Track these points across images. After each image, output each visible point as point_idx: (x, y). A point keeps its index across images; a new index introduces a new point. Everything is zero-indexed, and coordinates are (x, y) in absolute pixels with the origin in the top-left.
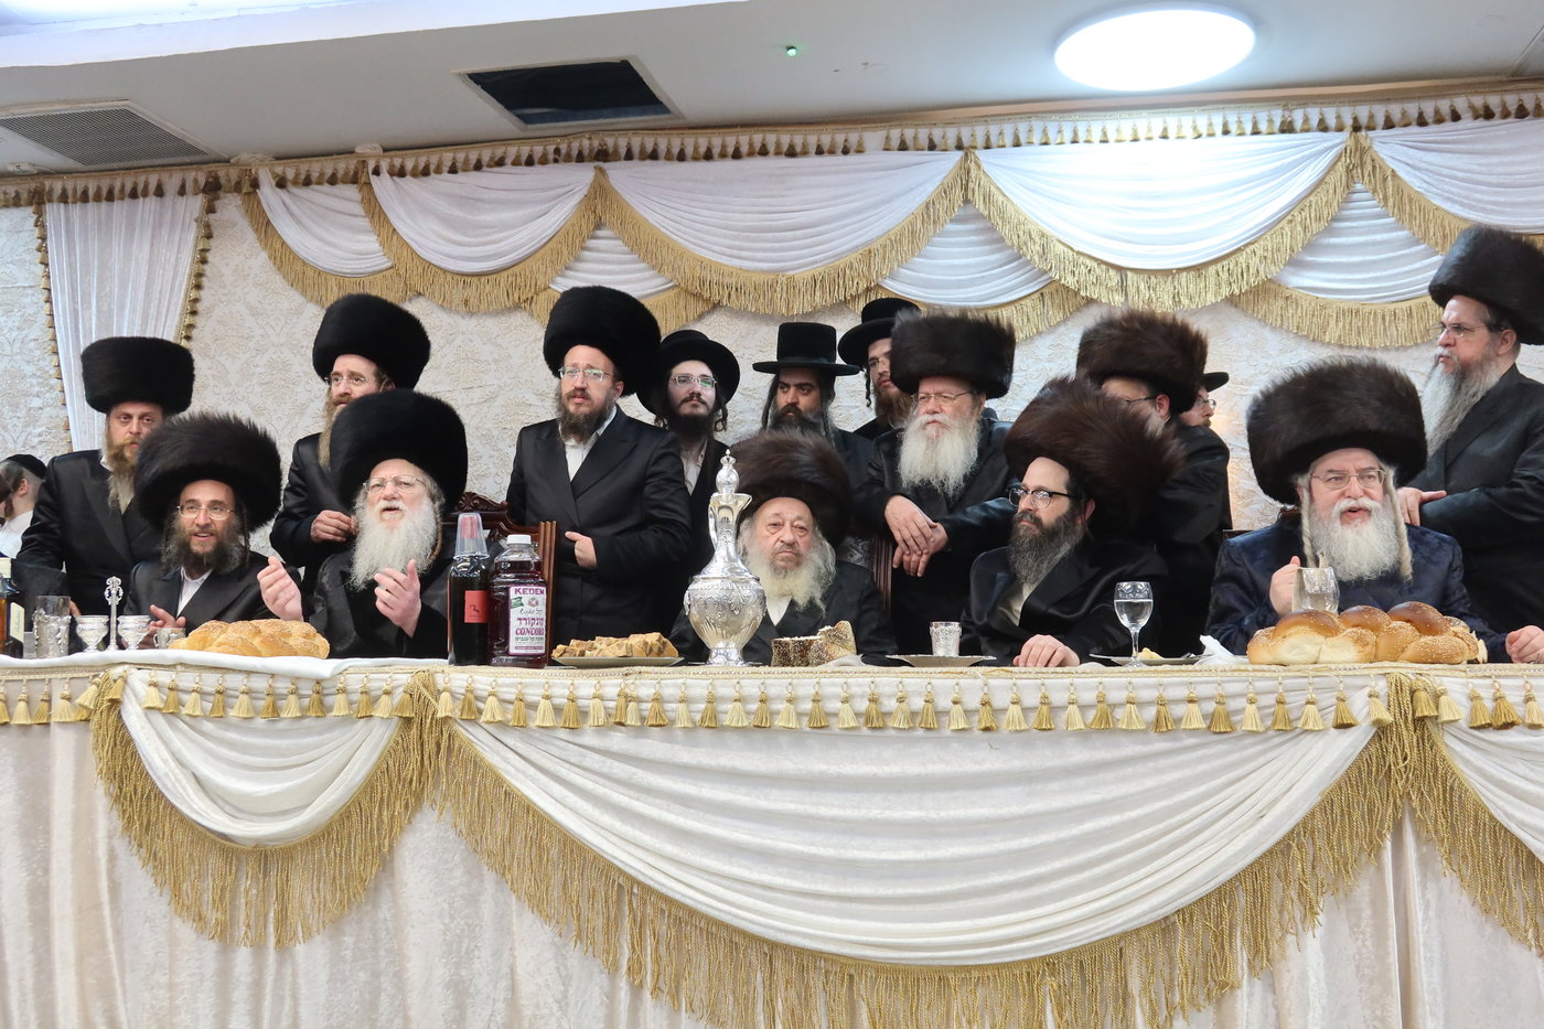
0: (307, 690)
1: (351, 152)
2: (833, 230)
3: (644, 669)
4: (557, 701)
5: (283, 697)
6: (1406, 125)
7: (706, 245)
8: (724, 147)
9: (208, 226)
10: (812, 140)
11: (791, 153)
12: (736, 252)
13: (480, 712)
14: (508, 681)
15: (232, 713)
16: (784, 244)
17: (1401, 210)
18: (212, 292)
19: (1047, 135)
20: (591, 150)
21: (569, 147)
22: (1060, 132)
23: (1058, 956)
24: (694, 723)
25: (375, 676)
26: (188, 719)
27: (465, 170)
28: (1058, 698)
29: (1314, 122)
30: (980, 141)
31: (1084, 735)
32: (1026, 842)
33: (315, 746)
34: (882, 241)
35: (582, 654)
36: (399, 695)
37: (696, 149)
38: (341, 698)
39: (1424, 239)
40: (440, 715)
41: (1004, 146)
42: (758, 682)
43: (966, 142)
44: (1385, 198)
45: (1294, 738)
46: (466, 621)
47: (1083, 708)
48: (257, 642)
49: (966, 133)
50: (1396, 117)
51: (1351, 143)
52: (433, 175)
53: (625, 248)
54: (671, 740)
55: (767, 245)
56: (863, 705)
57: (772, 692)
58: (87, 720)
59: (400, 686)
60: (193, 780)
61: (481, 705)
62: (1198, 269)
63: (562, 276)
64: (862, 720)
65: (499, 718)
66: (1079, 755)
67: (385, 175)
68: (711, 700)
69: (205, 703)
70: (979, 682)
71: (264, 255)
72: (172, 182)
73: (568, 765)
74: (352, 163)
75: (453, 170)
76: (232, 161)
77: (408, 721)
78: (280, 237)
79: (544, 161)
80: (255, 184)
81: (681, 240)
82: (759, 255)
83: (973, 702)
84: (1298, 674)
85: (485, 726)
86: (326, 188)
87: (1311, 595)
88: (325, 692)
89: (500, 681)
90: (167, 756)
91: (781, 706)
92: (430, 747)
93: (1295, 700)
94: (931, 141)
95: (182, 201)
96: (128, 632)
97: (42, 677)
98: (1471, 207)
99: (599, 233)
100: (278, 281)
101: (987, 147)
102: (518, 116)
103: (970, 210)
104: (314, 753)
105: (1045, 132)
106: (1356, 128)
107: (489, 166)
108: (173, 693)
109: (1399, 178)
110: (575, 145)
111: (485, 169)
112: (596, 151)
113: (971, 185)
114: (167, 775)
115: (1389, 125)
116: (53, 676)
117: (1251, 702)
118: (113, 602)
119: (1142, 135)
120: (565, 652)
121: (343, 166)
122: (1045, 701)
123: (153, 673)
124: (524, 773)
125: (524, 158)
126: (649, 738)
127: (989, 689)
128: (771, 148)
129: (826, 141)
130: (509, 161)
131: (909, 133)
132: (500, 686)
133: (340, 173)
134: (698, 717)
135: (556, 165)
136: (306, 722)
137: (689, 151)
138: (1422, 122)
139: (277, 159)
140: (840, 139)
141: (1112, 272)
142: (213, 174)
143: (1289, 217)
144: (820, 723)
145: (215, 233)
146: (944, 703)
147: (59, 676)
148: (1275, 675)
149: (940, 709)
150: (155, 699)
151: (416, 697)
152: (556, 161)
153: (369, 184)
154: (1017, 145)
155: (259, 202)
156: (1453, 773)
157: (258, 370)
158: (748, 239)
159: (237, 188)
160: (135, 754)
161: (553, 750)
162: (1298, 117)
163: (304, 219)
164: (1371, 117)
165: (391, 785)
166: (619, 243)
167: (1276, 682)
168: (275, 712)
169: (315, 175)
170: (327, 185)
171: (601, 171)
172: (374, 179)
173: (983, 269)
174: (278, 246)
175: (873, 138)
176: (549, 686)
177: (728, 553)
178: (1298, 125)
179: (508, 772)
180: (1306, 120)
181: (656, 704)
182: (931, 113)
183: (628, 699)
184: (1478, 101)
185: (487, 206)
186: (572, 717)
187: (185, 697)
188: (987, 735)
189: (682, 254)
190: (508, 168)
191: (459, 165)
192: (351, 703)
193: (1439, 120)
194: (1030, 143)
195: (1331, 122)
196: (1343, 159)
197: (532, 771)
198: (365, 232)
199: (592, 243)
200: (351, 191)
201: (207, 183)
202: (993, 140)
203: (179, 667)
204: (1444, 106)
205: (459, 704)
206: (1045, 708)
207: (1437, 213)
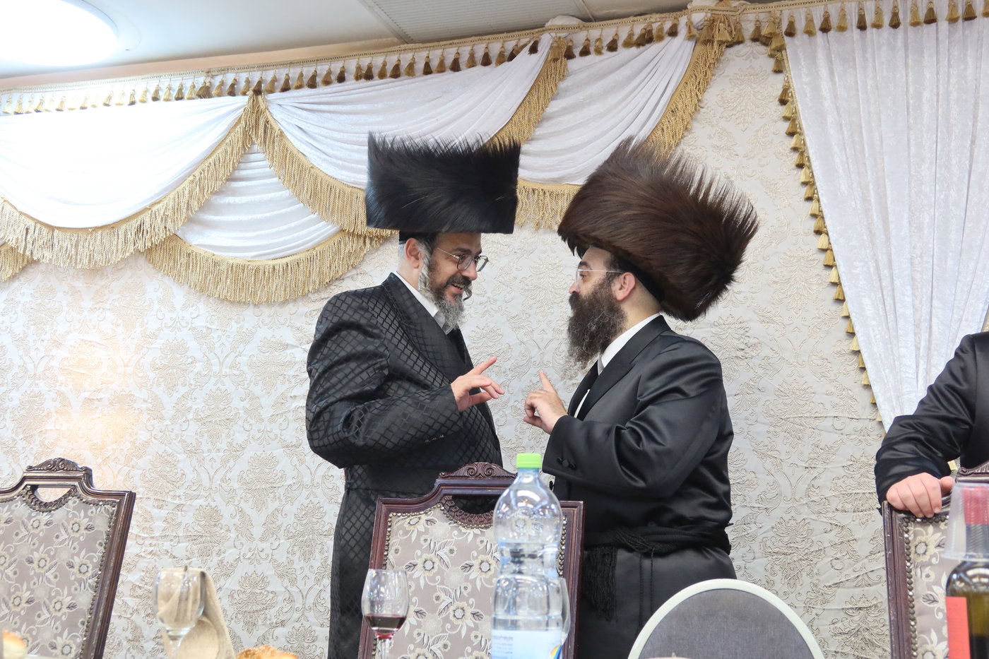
6: (298, 88)
17: (285, 170)
19: (21, 105)
22: (30, 101)
29: (227, 87)
44: (273, 158)
50: (294, 79)
62: (112, 227)
105: (19, 103)
106: (258, 92)
109: (285, 137)
115: (286, 87)
138: (312, 84)
141: (45, 231)
143: (191, 178)
162: (216, 82)
164: (275, 81)
178: (213, 90)
180: (221, 85)
184: (367, 62)
193: (326, 82)
195: (241, 86)
196: (242, 121)
204: (338, 68)
207: (312, 171)
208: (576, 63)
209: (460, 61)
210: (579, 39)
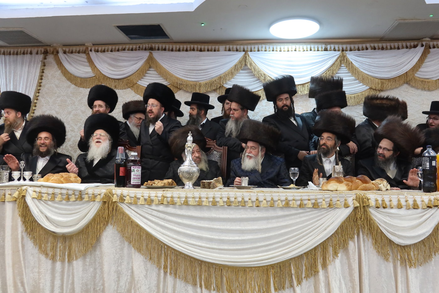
0: (77, 193)
1: (84, 45)
2: (211, 71)
3: (168, 189)
4: (145, 197)
5: (71, 195)
6: (355, 50)
7: (178, 73)
8: (183, 48)
9: (44, 63)
10: (206, 47)
11: (201, 50)
12: (186, 76)
13: (125, 200)
14: (132, 192)
15: (56, 199)
16: (198, 74)
17: (353, 72)
18: (45, 80)
19: (266, 49)
20: (148, 47)
21: (143, 46)
22: (269, 48)
23: (275, 264)
24: (181, 204)
25: (96, 190)
26: (44, 201)
27: (115, 51)
28: (276, 199)
29: (333, 48)
30: (249, 49)
31: (282, 208)
32: (267, 235)
33: (79, 209)
34: (224, 75)
35: (152, 185)
36: (102, 195)
37: (176, 48)
38: (86, 196)
39: (358, 79)
40: (114, 201)
41: (255, 51)
42: (199, 193)
43: (246, 49)
44: (349, 68)
45: (333, 209)
46: (120, 175)
47: (282, 201)
48: (62, 179)
49: (246, 47)
50: (353, 48)
51: (341, 54)
52: (106, 52)
53: (157, 74)
54: (175, 208)
55: (194, 74)
56: (226, 200)
57: (202, 196)
58: (16, 201)
59: (103, 193)
60: (45, 217)
61: (125, 198)
62: (303, 84)
63: (141, 80)
64: (225, 203)
65: (130, 202)
66: (280, 213)
67: (93, 52)
68: (186, 198)
69: (49, 196)
70: (256, 194)
71: (60, 71)
72: (34, 50)
73: (148, 214)
74: (84, 48)
75: (111, 51)
76: (51, 46)
77: (105, 202)
78: (64, 67)
79: (136, 50)
80: (58, 52)
81: (172, 72)
82: (192, 77)
83: (254, 199)
84: (335, 193)
85: (126, 204)
86: (77, 54)
87: (337, 173)
88: (82, 194)
89: (130, 192)
90: (38, 211)
91: (205, 200)
92: (111, 209)
93: (334, 200)
94: (237, 49)
95: (37, 56)
96: (26, 176)
97: (3, 188)
98: (370, 72)
99: (151, 69)
100: (64, 78)
101: (251, 51)
102: (129, 37)
103: (246, 68)
104: (79, 210)
105: (265, 48)
106: (343, 50)
107: (121, 50)
108: (40, 194)
109: (353, 64)
110: (144, 46)
111: (120, 51)
112: (150, 47)
113: (247, 61)
114: (38, 216)
115: (351, 50)
116: (6, 188)
117: (324, 200)
118: (22, 168)
119: (290, 50)
120: (147, 184)
121: (82, 48)
122: (272, 199)
123: (34, 188)
124: (136, 216)
125: (130, 49)
126: (169, 207)
127: (258, 196)
128: (196, 49)
129: (210, 48)
130: (126, 49)
131: (231, 47)
132: (130, 193)
133: (81, 50)
134: (183, 202)
135: (139, 51)
136: (77, 202)
137: (174, 49)
138: (359, 50)
139: (64, 46)
140: (213, 47)
142: (46, 49)
143: (326, 73)
144: (214, 204)
145: (46, 65)
146: (246, 199)
147: (8, 188)
148: (330, 193)
149: (245, 201)
150: (35, 195)
151: (107, 196)
152: (139, 50)
153: (89, 54)
154: (258, 51)
155: (59, 57)
156: (372, 220)
157: (58, 102)
158: (189, 72)
159: (53, 53)
160: (29, 210)
161: (144, 210)
162: (329, 47)
163: (71, 62)
164: (346, 48)
165: (100, 219)
166: (156, 72)
167: (329, 195)
168: (68, 199)
169: (74, 51)
170: (77, 53)
171: (151, 53)
172: (90, 52)
173: (249, 82)
174: (64, 69)
175: (222, 47)
176: (143, 193)
177: (190, 159)
178: (329, 49)
179: (132, 216)
180: (331, 48)
181: (172, 199)
182: (237, 41)
183: (164, 197)
184: (372, 45)
185: (120, 61)
186: (149, 202)
187: (43, 195)
188: (257, 208)
189: (172, 76)
190: (126, 51)
191: (113, 50)
192: (89, 197)
193: (363, 49)
194: (262, 51)
195: (337, 49)
196: (339, 58)
197: (138, 216)
198: (87, 66)
199: (148, 72)
200: (84, 55)
201: (44, 51)
202: (253, 49)
203: (42, 187)
204: (364, 46)
205: (119, 198)
206: (272, 201)
207: (362, 73)
208: (432, 50)
209: (400, 47)
210: (431, 44)
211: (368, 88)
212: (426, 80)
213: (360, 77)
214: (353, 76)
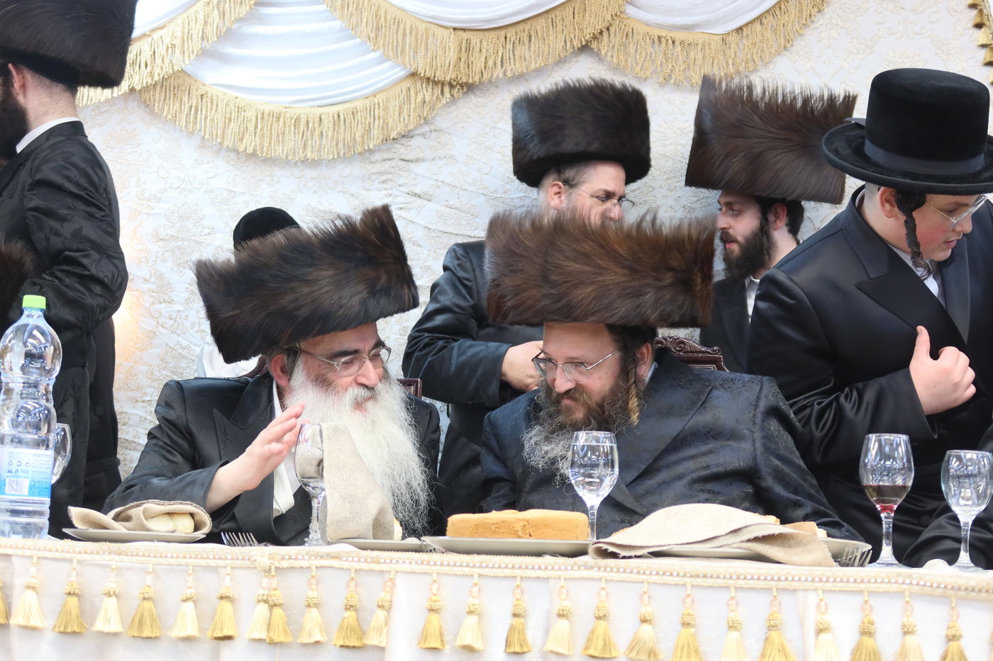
211: (400, 73)
212: (679, 36)
213: (364, 21)
214: (334, 19)
